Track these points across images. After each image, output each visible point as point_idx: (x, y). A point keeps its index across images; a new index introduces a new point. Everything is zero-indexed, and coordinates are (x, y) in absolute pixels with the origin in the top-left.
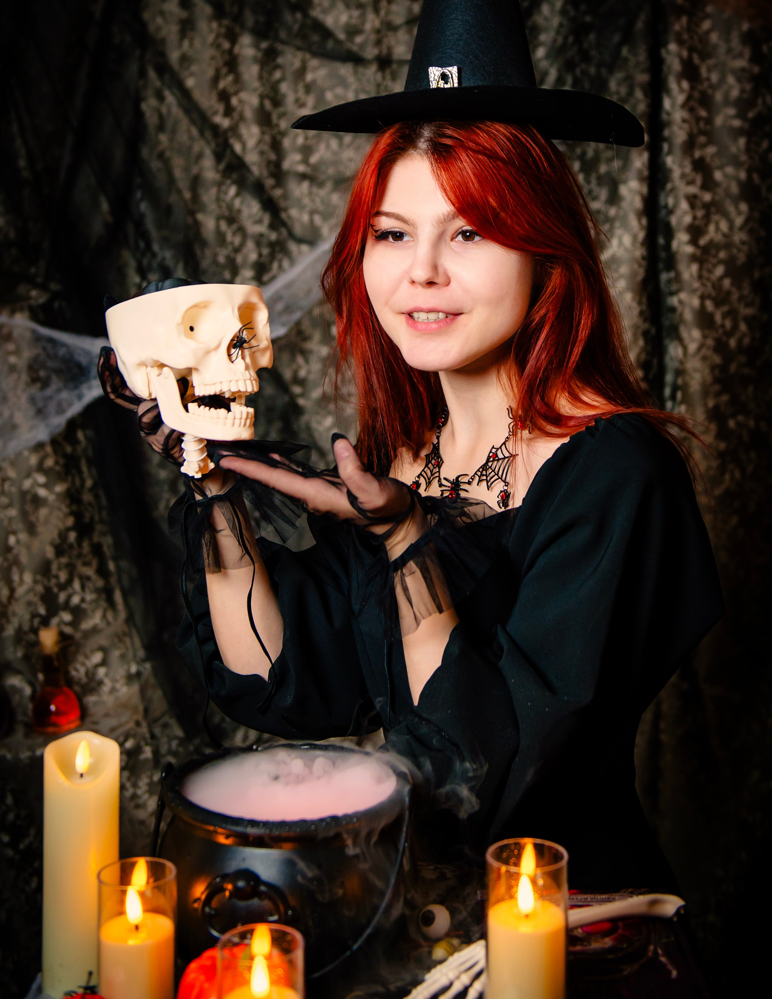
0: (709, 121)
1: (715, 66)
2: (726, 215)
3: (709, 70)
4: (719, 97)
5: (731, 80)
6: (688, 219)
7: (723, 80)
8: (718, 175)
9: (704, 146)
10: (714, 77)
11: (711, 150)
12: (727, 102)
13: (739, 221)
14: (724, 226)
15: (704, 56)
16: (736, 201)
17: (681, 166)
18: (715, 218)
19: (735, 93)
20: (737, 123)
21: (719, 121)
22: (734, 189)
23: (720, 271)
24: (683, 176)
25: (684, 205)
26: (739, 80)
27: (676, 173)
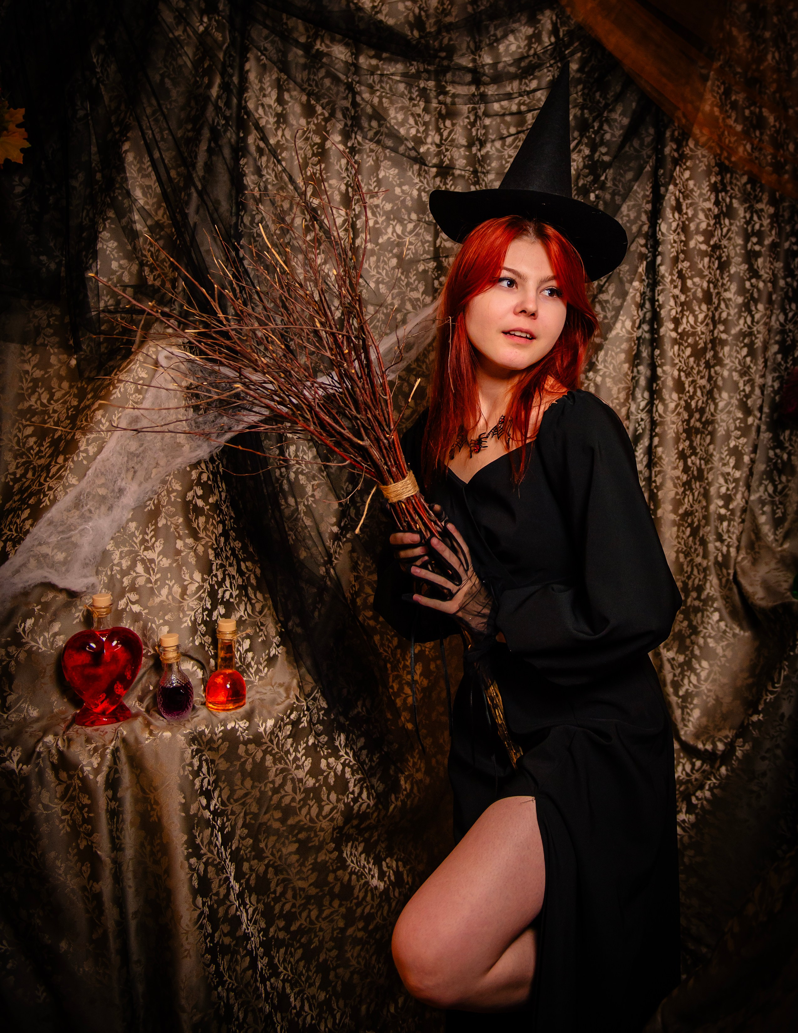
0: (686, 243)
1: (691, 205)
2: (693, 312)
3: (687, 208)
4: (692, 226)
5: (701, 216)
6: (673, 313)
7: (695, 215)
8: (689, 283)
9: (683, 261)
10: (690, 213)
11: (686, 264)
12: (697, 232)
13: (701, 317)
14: (691, 320)
15: (686, 197)
16: (700, 302)
17: (671, 274)
18: (687, 313)
19: (703, 226)
20: (704, 247)
21: (692, 244)
22: (700, 294)
23: (688, 351)
24: (672, 281)
25: (672, 303)
26: (707, 217)
27: (668, 279)
